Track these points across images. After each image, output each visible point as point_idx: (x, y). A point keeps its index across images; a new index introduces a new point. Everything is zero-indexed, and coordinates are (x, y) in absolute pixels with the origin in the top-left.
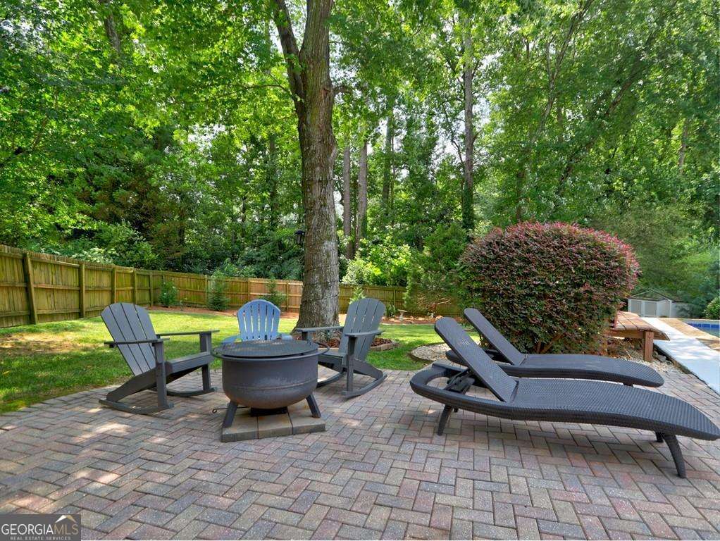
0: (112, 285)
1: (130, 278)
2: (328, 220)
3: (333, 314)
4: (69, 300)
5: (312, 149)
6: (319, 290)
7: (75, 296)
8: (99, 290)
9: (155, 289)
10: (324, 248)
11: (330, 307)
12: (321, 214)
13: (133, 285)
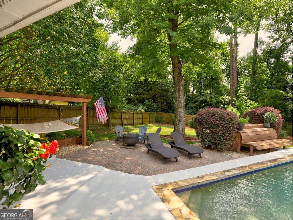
0: (143, 117)
1: (148, 115)
2: (181, 102)
3: (182, 130)
4: (131, 121)
5: (176, 82)
6: (177, 122)
7: (132, 120)
8: (139, 118)
9: (157, 118)
10: (179, 111)
11: (180, 128)
12: (179, 100)
13: (149, 117)
